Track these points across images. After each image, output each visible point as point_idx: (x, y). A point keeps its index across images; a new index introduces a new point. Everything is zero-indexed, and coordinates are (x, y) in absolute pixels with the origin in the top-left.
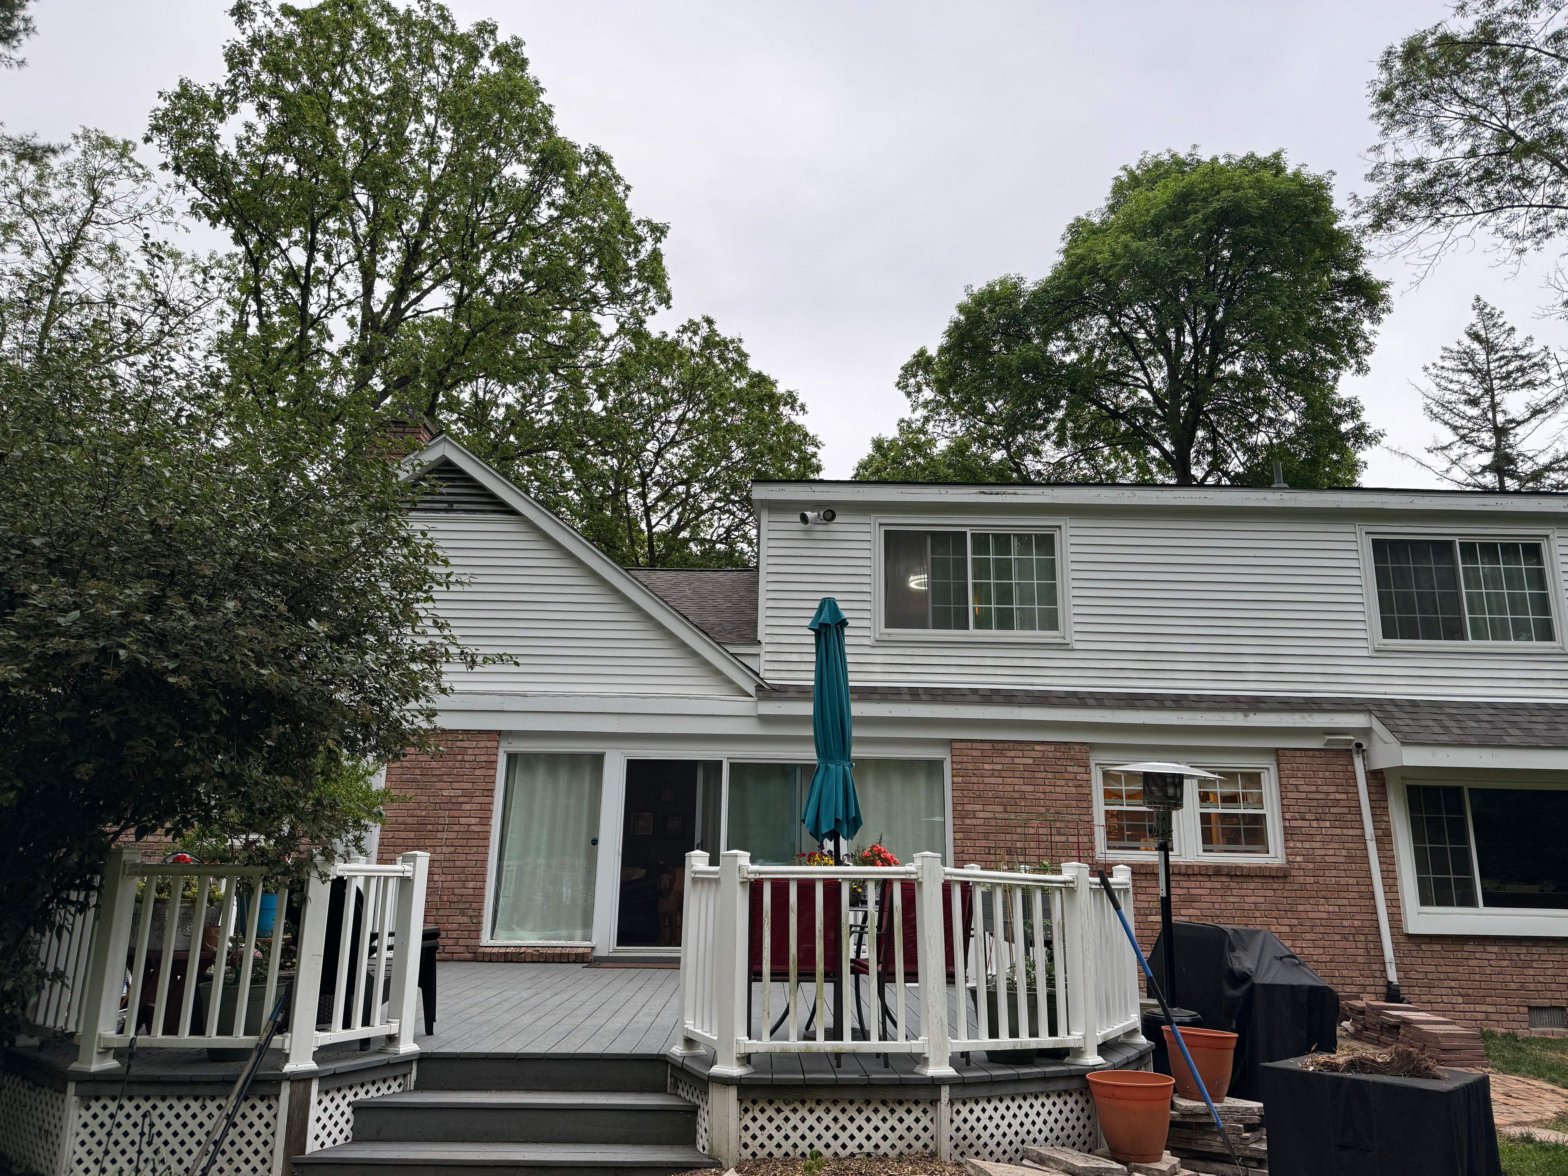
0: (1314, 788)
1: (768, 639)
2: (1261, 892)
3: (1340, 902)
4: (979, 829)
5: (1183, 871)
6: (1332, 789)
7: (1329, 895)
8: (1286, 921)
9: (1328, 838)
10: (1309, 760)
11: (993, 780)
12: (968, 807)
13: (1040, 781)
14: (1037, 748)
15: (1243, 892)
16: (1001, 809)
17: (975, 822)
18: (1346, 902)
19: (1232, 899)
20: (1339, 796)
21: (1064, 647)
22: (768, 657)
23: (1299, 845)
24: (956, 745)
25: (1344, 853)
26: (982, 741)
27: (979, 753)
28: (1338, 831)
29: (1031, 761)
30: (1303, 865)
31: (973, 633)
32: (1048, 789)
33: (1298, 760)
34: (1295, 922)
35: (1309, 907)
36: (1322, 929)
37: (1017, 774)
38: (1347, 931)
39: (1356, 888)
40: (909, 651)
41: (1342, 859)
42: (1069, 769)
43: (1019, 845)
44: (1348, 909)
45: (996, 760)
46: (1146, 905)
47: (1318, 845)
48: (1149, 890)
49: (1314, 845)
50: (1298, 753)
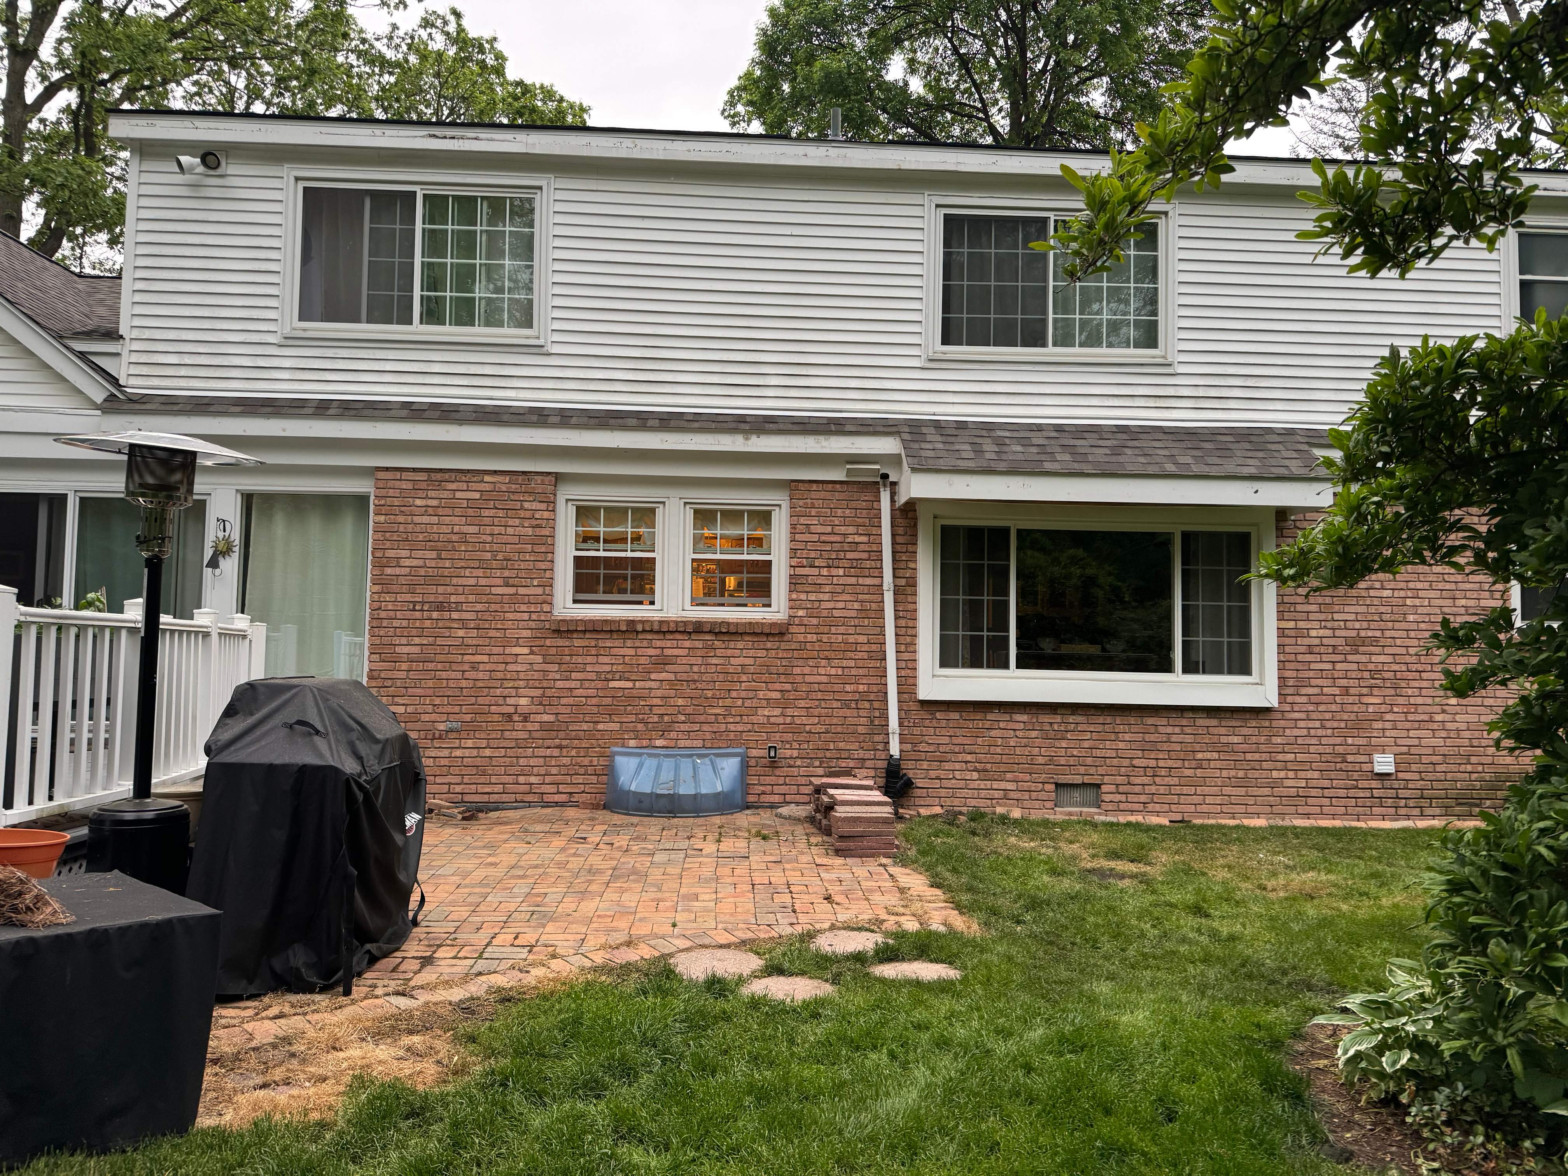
0: (829, 529)
1: (135, 334)
2: (751, 653)
3: (845, 663)
4: (402, 580)
5: (656, 627)
6: (851, 530)
7: (832, 655)
8: (777, 686)
9: (839, 589)
10: (828, 495)
11: (425, 519)
12: (390, 553)
13: (487, 521)
14: (487, 478)
15: (729, 652)
16: (434, 554)
17: (398, 571)
18: (852, 663)
19: (714, 661)
20: (858, 539)
21: (538, 350)
22: (134, 358)
23: (803, 596)
24: (381, 475)
25: (856, 606)
26: (414, 470)
27: (410, 485)
28: (853, 580)
29: (477, 495)
30: (806, 621)
31: (418, 329)
32: (496, 530)
33: (814, 495)
34: (788, 687)
35: (807, 670)
36: (819, 695)
37: (457, 511)
38: (849, 697)
39: (866, 648)
40: (330, 353)
41: (853, 614)
42: (527, 505)
43: (453, 599)
44: (854, 672)
45: (431, 494)
46: (608, 668)
47: (826, 597)
48: (615, 651)
49: (821, 596)
50: (814, 487)
